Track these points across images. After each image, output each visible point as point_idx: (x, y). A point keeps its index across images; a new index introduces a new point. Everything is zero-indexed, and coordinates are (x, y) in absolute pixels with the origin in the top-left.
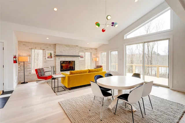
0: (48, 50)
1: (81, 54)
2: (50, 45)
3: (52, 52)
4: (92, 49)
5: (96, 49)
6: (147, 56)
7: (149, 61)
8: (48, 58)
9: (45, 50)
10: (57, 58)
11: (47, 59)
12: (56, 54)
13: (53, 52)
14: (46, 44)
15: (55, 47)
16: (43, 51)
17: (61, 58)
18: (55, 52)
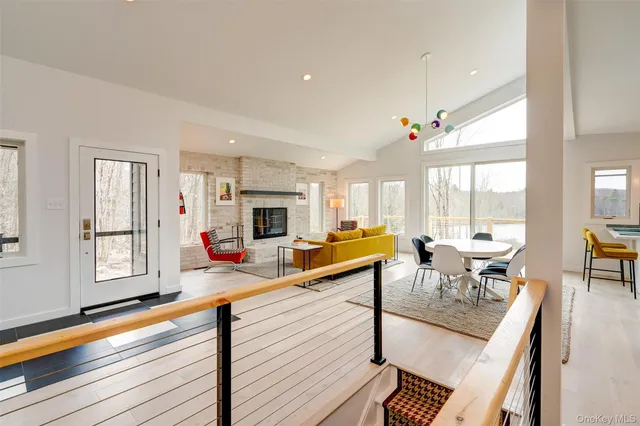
0: (221, 175)
1: (300, 187)
2: (225, 159)
3: (232, 182)
4: (324, 172)
5: (334, 173)
6: (436, 194)
7: (441, 208)
8: (221, 198)
9: (212, 174)
10: (245, 199)
11: (219, 202)
12: (244, 189)
13: (234, 180)
14: (214, 158)
15: (240, 166)
16: (206, 179)
17: (254, 200)
18: (238, 182)
